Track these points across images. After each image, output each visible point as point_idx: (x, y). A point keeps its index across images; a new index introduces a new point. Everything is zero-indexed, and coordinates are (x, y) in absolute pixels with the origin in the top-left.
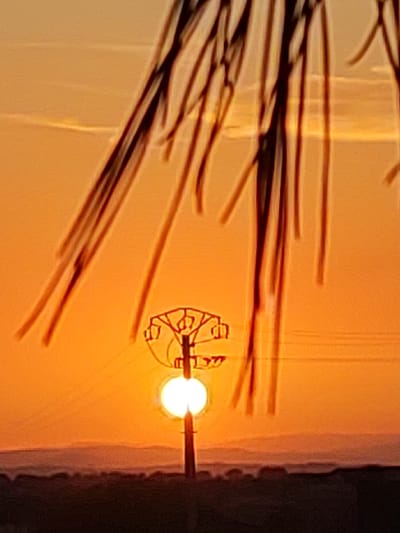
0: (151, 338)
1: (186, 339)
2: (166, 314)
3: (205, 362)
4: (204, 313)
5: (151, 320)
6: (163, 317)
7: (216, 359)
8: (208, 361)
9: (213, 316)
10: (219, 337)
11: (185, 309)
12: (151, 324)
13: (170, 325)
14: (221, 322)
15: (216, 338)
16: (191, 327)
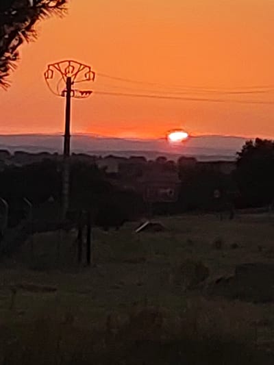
0: (48, 78)
1: (69, 79)
2: (58, 64)
3: (80, 94)
4: (81, 65)
5: (49, 66)
6: (56, 66)
7: (86, 92)
8: (82, 93)
9: (86, 66)
10: (89, 79)
11: (69, 62)
12: (49, 69)
13: (60, 70)
14: (91, 70)
15: (87, 80)
16: (72, 72)
